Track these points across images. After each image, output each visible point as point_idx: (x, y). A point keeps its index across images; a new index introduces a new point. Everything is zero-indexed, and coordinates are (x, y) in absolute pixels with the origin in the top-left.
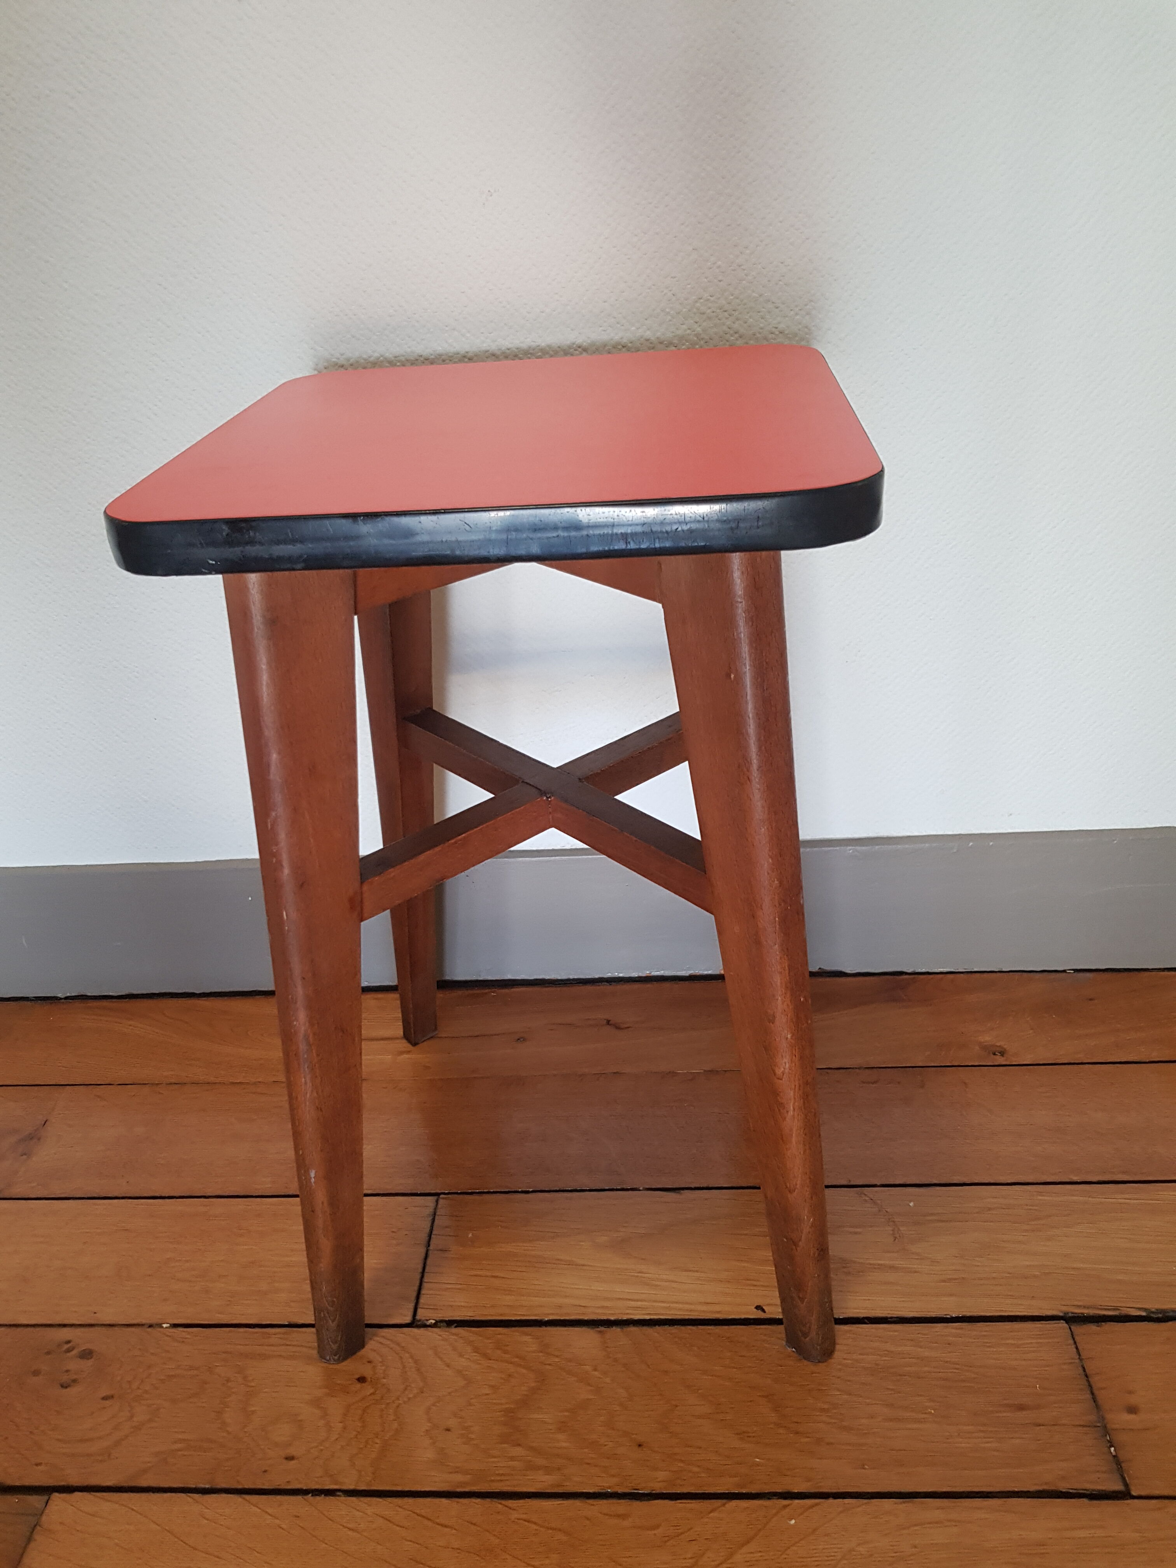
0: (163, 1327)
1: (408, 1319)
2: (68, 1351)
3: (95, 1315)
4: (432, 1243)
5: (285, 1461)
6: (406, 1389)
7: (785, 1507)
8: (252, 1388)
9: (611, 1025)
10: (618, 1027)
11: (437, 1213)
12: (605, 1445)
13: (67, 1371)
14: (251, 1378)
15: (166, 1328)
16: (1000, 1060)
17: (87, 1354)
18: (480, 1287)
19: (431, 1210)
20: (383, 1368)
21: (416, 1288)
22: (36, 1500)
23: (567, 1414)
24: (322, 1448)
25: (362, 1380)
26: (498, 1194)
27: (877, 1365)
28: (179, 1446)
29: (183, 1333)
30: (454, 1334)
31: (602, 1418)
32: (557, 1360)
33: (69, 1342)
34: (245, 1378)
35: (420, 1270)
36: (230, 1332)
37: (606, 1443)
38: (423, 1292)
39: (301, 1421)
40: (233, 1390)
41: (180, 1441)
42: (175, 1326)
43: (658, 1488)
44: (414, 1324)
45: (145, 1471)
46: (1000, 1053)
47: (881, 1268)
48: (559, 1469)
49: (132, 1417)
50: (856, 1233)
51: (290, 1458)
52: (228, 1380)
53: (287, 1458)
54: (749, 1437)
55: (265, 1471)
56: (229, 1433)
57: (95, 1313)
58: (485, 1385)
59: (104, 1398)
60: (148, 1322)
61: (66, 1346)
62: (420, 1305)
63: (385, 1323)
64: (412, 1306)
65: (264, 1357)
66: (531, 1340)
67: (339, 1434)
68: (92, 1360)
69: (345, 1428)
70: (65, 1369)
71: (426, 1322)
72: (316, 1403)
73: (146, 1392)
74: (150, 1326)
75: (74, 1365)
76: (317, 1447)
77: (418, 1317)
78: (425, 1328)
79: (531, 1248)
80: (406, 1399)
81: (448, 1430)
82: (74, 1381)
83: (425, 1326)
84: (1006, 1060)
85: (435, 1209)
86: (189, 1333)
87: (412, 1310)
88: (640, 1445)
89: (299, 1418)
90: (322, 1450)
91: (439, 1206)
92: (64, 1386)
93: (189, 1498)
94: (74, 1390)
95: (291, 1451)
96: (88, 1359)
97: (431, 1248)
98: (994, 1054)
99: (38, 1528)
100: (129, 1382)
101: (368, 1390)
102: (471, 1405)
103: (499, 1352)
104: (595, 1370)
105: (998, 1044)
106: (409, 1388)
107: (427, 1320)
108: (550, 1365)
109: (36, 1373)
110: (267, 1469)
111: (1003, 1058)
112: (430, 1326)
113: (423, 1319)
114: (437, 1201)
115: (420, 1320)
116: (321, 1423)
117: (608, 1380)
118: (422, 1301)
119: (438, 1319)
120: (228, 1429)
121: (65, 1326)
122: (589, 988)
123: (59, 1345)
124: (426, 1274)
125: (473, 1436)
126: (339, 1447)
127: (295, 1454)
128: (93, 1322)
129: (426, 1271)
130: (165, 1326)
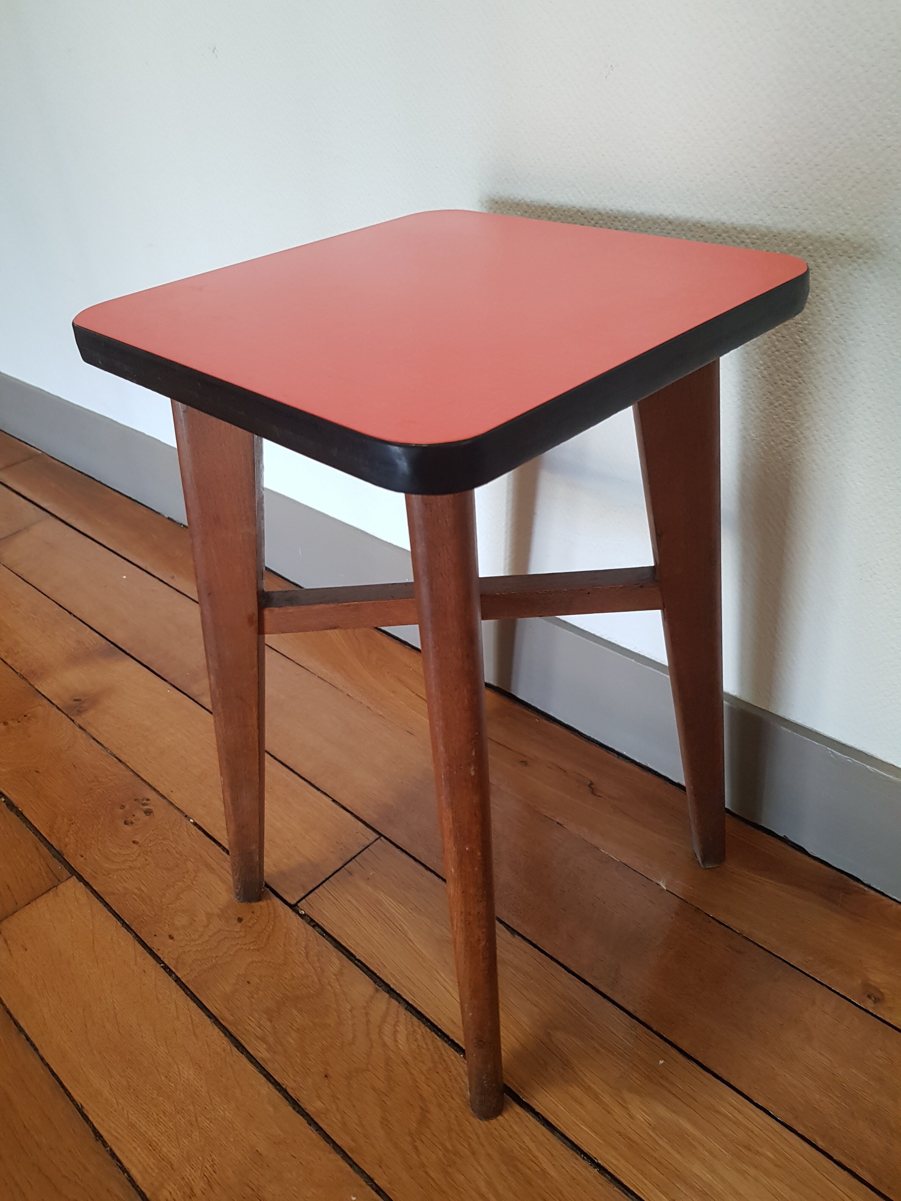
0: (189, 820)
1: (293, 902)
2: (144, 805)
3: (171, 793)
4: (349, 864)
5: (168, 937)
6: (253, 942)
7: (361, 1186)
8: (192, 885)
9: (591, 787)
10: (593, 792)
11: (369, 848)
12: (310, 1060)
13: (134, 816)
14: (197, 879)
15: (191, 822)
16: (869, 1005)
17: (148, 812)
18: (345, 910)
19: (368, 843)
20: (255, 921)
21: (315, 886)
22: (66, 873)
23: (310, 1024)
24: (189, 944)
25: (240, 920)
26: (411, 858)
27: (512, 1151)
28: (136, 891)
29: (194, 831)
30: (305, 929)
31: (324, 1043)
32: (338, 987)
33: (148, 800)
34: (195, 877)
35: (327, 877)
36: (212, 845)
37: (311, 1059)
38: (316, 891)
39: (194, 920)
40: (184, 880)
41: (139, 889)
42: (195, 824)
43: (310, 1109)
44: (294, 907)
45: (113, 894)
46: (875, 999)
47: (587, 1089)
48: (275, 1052)
49: (135, 860)
50: (598, 1051)
51: (171, 937)
52: (187, 872)
53: (170, 936)
54: (387, 1126)
55: (155, 935)
56: (161, 901)
57: (172, 792)
58: (290, 971)
59: (134, 842)
60: (187, 813)
61: (145, 801)
62: (307, 898)
63: (281, 895)
64: (304, 895)
65: (212, 870)
66: (338, 964)
67: (202, 942)
68: (148, 817)
69: (208, 941)
70: (134, 814)
71: (300, 910)
72: (209, 915)
73: (151, 852)
74: (186, 816)
75: (140, 814)
76: (187, 941)
77: (299, 904)
78: (296, 914)
79: (395, 907)
80: (248, 948)
81: (248, 982)
82: (132, 823)
83: (298, 913)
84: (874, 1008)
85: (371, 844)
86: (197, 833)
87: (300, 898)
88: (326, 1076)
89: (195, 919)
90: (187, 944)
91: (375, 843)
92: (126, 823)
93: (115, 922)
94: (128, 828)
95: (175, 934)
96: (147, 815)
97: (345, 867)
98: (869, 997)
99: (55, 888)
100: (151, 841)
101: (238, 927)
102: (273, 978)
103: (316, 958)
104: (351, 1011)
105: (882, 990)
106: (255, 943)
107: (302, 910)
108: (332, 987)
109: (123, 807)
110: (157, 934)
111: (873, 1005)
112: (300, 915)
113: (300, 907)
114: (376, 840)
115: (298, 907)
116: (201, 929)
117: (350, 1022)
118: (310, 896)
119: (307, 913)
120: (163, 900)
121: (155, 789)
122: (602, 751)
123: (143, 800)
124: (328, 881)
125: (255, 996)
126: (195, 949)
127: (175, 937)
128: (166, 796)
129: (330, 879)
130: (191, 820)
